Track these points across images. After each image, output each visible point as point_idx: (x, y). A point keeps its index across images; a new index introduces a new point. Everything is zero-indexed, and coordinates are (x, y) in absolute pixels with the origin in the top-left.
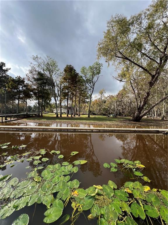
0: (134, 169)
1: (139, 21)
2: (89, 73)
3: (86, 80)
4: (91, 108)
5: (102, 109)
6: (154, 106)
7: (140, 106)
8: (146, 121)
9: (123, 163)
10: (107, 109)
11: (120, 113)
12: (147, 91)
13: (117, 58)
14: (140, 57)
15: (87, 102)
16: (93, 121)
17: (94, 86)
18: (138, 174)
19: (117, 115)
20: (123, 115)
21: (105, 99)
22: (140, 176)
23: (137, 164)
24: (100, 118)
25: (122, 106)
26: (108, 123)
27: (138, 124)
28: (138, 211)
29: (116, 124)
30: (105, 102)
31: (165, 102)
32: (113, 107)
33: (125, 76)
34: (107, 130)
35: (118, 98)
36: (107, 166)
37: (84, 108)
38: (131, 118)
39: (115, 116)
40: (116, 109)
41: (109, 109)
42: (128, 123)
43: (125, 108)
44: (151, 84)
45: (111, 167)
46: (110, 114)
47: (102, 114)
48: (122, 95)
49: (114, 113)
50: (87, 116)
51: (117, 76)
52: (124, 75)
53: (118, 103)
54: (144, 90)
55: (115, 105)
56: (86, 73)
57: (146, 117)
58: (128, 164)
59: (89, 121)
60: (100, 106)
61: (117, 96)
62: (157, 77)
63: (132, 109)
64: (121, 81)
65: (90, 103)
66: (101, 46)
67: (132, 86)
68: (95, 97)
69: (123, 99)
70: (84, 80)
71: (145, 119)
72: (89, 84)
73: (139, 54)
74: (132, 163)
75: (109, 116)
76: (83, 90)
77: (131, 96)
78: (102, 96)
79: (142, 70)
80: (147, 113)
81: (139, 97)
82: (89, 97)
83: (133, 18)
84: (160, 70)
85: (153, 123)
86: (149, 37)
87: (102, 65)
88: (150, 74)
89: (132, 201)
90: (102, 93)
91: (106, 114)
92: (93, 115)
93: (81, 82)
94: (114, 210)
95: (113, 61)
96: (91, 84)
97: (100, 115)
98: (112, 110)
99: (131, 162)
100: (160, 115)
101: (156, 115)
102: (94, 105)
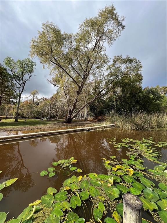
0: (69, 166)
1: (70, 40)
2: (18, 67)
3: (12, 75)
4: (19, 110)
5: (34, 112)
6: (80, 110)
7: (71, 110)
8: (75, 122)
9: (60, 164)
10: (41, 112)
11: (54, 116)
12: (75, 98)
13: (52, 63)
14: (71, 69)
15: (14, 103)
16: (22, 126)
17: (24, 84)
18: (73, 169)
19: (51, 117)
20: (56, 118)
21: (38, 101)
22: (75, 170)
23: (72, 161)
24: (32, 121)
25: (56, 109)
26: (42, 126)
27: (69, 125)
28: (76, 202)
29: (51, 127)
30: (38, 104)
31: (86, 107)
32: (47, 109)
33: (59, 82)
34: (41, 135)
35: (52, 101)
36: (44, 174)
37: (9, 110)
38: (64, 120)
39: (49, 119)
40: (50, 111)
41: (42, 112)
42: (61, 125)
43: (59, 111)
44: (78, 93)
45: (49, 173)
46: (43, 117)
47: (35, 117)
48: (55, 98)
49: (48, 116)
50: (14, 120)
51: (52, 80)
52: (58, 80)
53: (52, 106)
54: (73, 97)
55: (49, 108)
56: (14, 67)
57: (75, 119)
58: (64, 163)
59: (18, 126)
60: (32, 108)
61: (51, 99)
62: (82, 88)
63: (64, 112)
64: (55, 85)
65: (19, 104)
66: (35, 44)
67: (64, 92)
68: (25, 97)
69: (57, 103)
70: (10, 74)
71: (74, 121)
72: (18, 82)
73: (70, 66)
74: (68, 161)
75: (42, 119)
76: (7, 87)
77: (64, 100)
78: (34, 97)
79: (72, 80)
80: (76, 115)
81: (70, 102)
82: (17, 97)
83: (66, 35)
84: (83, 84)
85: (80, 123)
86: (77, 56)
87: (35, 64)
88: (78, 85)
89: (70, 196)
90: (34, 94)
91: (39, 117)
92: (22, 118)
93: (5, 76)
94: (56, 216)
95: (48, 65)
96: (20, 82)
97: (32, 118)
98: (46, 113)
99: (66, 160)
100: (83, 117)
101: (81, 117)
102: (23, 107)
